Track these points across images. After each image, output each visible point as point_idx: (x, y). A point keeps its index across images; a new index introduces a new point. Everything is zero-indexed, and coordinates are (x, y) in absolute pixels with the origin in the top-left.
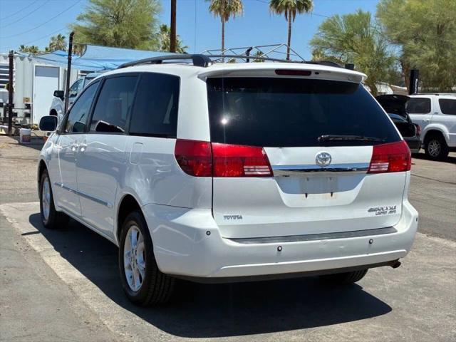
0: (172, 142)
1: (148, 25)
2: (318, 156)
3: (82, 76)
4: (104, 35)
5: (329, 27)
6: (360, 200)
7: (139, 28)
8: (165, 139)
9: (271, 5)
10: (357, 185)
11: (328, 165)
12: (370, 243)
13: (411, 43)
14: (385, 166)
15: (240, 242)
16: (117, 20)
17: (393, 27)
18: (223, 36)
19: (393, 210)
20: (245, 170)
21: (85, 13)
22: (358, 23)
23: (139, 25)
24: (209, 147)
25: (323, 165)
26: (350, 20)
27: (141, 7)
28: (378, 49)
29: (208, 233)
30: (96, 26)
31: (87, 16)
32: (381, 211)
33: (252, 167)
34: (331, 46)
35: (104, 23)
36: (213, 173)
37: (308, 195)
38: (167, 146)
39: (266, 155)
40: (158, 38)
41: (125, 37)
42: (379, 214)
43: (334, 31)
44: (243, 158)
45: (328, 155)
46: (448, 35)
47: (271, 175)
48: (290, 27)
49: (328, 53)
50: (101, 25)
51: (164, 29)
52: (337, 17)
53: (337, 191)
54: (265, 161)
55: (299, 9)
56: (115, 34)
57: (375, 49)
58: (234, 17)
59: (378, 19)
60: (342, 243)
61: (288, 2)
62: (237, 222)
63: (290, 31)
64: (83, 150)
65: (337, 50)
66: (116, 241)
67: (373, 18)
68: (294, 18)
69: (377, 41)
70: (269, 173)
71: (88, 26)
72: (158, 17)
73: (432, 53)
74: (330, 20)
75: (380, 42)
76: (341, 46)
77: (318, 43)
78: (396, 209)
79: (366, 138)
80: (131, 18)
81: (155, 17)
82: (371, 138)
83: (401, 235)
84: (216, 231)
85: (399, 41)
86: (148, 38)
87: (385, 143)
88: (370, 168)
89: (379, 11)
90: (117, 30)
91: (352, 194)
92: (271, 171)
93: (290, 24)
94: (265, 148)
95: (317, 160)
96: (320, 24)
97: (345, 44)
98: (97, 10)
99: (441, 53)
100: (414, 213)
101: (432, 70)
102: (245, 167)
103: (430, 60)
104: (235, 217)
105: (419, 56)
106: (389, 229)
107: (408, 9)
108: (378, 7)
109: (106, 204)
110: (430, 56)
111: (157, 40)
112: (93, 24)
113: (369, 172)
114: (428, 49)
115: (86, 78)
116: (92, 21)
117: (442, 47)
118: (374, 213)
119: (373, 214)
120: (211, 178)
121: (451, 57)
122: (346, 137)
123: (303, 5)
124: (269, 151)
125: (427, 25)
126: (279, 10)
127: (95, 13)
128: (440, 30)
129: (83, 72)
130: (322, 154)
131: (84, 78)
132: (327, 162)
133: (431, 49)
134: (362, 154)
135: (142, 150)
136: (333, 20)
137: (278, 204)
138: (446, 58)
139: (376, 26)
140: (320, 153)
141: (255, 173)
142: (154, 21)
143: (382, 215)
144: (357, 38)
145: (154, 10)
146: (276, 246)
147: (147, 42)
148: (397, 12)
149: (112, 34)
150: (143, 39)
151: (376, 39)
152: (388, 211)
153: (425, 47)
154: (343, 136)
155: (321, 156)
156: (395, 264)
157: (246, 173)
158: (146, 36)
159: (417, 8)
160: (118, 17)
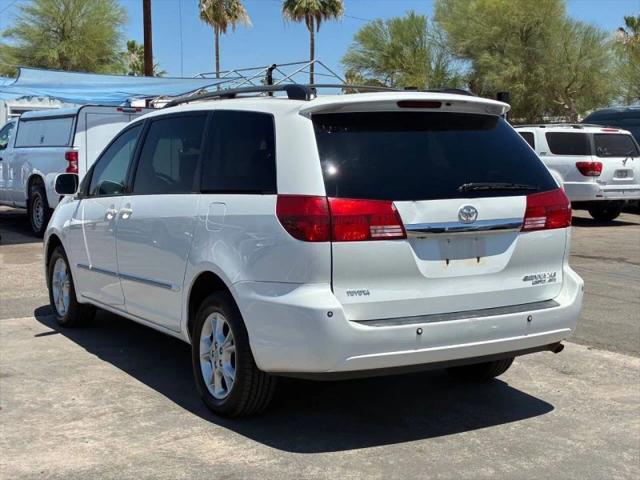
0: (272, 199)
1: (108, 41)
2: (461, 211)
3: (13, 117)
4: (43, 58)
5: (368, 37)
6: (513, 266)
7: (94, 46)
8: (260, 196)
9: (285, 7)
10: (509, 246)
11: (474, 222)
12: (529, 320)
13: (486, 57)
14: (542, 221)
15: (370, 325)
16: (63, 35)
17: (458, 34)
18: (217, 55)
19: (552, 278)
20: (372, 231)
21: (14, 25)
22: (409, 30)
23: (95, 42)
24: (325, 202)
25: (468, 222)
26: (398, 28)
27: (97, 16)
28: (437, 66)
29: (330, 314)
30: (31, 45)
31: (17, 31)
32: (538, 280)
33: (379, 227)
34: (373, 64)
35: (44, 39)
36: (331, 236)
37: (451, 262)
38: (264, 205)
39: (396, 211)
40: (123, 59)
41: (74, 61)
42: (537, 282)
43: (376, 43)
44: (368, 216)
45: (473, 208)
46: (539, 42)
47: (404, 237)
48: (312, 40)
49: (367, 74)
50: (38, 44)
51: (132, 46)
52: (380, 22)
53: (485, 255)
54: (396, 219)
55: (325, 14)
56: (61, 55)
57: (433, 66)
58: (234, 27)
59: (436, 23)
60: (495, 322)
61: (310, 4)
62: (363, 299)
63: (312, 45)
64: (125, 216)
65: (379, 70)
66: (185, 336)
67: (429, 23)
68: (318, 27)
69: (435, 55)
70: (401, 234)
71: (19, 46)
72: (122, 31)
73: (516, 69)
74: (370, 28)
75: (440, 57)
76: (387, 63)
77: (354, 61)
78: (556, 277)
79: (517, 186)
80: (83, 32)
81: (118, 29)
82: (523, 186)
83: (563, 310)
84: (340, 311)
85: (468, 54)
86: (108, 61)
87: (540, 191)
88: (524, 224)
89: (438, 11)
90: (63, 50)
91: (504, 258)
92: (404, 231)
93: (312, 36)
94: (395, 202)
95: (460, 216)
96: (356, 32)
97: (392, 61)
98: (33, 21)
99: (529, 69)
100: (579, 281)
101: (517, 92)
102: (372, 227)
103: (514, 80)
104: (360, 293)
105: (499, 75)
106: (548, 303)
107: (480, 9)
108: (435, 6)
109: (168, 286)
110: (514, 73)
111: (123, 64)
112: (26, 43)
113: (524, 230)
114: (511, 63)
115: (21, 120)
116: (25, 38)
117: (530, 61)
118: (531, 282)
119: (529, 284)
120: (329, 243)
121: (543, 74)
122: (494, 185)
123: (330, 7)
124: (401, 206)
125: (507, 30)
126: (296, 15)
127: (29, 27)
128: (526, 36)
129: (14, 111)
130: (466, 208)
131: (17, 120)
132: (473, 218)
133: (515, 64)
134: (515, 206)
135: (225, 212)
136: (373, 28)
137: (414, 274)
138: (537, 75)
139: (435, 34)
140: (462, 207)
141: (383, 235)
142: (117, 36)
143: (540, 284)
144: (407, 51)
145: (116, 19)
146: (414, 328)
147: (108, 67)
148: (466, 12)
149: (56, 57)
150: (102, 62)
151: (435, 52)
152: (547, 280)
153: (506, 60)
154: (490, 184)
155: (465, 211)
156: (557, 348)
157: (373, 236)
158: (105, 58)
159: (494, 6)
160: (63, 31)
